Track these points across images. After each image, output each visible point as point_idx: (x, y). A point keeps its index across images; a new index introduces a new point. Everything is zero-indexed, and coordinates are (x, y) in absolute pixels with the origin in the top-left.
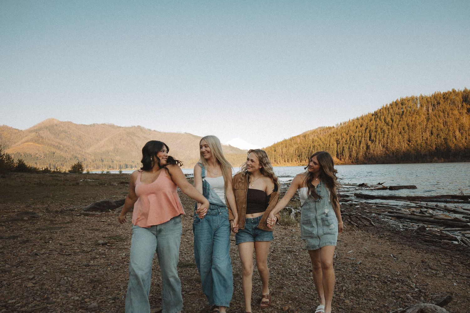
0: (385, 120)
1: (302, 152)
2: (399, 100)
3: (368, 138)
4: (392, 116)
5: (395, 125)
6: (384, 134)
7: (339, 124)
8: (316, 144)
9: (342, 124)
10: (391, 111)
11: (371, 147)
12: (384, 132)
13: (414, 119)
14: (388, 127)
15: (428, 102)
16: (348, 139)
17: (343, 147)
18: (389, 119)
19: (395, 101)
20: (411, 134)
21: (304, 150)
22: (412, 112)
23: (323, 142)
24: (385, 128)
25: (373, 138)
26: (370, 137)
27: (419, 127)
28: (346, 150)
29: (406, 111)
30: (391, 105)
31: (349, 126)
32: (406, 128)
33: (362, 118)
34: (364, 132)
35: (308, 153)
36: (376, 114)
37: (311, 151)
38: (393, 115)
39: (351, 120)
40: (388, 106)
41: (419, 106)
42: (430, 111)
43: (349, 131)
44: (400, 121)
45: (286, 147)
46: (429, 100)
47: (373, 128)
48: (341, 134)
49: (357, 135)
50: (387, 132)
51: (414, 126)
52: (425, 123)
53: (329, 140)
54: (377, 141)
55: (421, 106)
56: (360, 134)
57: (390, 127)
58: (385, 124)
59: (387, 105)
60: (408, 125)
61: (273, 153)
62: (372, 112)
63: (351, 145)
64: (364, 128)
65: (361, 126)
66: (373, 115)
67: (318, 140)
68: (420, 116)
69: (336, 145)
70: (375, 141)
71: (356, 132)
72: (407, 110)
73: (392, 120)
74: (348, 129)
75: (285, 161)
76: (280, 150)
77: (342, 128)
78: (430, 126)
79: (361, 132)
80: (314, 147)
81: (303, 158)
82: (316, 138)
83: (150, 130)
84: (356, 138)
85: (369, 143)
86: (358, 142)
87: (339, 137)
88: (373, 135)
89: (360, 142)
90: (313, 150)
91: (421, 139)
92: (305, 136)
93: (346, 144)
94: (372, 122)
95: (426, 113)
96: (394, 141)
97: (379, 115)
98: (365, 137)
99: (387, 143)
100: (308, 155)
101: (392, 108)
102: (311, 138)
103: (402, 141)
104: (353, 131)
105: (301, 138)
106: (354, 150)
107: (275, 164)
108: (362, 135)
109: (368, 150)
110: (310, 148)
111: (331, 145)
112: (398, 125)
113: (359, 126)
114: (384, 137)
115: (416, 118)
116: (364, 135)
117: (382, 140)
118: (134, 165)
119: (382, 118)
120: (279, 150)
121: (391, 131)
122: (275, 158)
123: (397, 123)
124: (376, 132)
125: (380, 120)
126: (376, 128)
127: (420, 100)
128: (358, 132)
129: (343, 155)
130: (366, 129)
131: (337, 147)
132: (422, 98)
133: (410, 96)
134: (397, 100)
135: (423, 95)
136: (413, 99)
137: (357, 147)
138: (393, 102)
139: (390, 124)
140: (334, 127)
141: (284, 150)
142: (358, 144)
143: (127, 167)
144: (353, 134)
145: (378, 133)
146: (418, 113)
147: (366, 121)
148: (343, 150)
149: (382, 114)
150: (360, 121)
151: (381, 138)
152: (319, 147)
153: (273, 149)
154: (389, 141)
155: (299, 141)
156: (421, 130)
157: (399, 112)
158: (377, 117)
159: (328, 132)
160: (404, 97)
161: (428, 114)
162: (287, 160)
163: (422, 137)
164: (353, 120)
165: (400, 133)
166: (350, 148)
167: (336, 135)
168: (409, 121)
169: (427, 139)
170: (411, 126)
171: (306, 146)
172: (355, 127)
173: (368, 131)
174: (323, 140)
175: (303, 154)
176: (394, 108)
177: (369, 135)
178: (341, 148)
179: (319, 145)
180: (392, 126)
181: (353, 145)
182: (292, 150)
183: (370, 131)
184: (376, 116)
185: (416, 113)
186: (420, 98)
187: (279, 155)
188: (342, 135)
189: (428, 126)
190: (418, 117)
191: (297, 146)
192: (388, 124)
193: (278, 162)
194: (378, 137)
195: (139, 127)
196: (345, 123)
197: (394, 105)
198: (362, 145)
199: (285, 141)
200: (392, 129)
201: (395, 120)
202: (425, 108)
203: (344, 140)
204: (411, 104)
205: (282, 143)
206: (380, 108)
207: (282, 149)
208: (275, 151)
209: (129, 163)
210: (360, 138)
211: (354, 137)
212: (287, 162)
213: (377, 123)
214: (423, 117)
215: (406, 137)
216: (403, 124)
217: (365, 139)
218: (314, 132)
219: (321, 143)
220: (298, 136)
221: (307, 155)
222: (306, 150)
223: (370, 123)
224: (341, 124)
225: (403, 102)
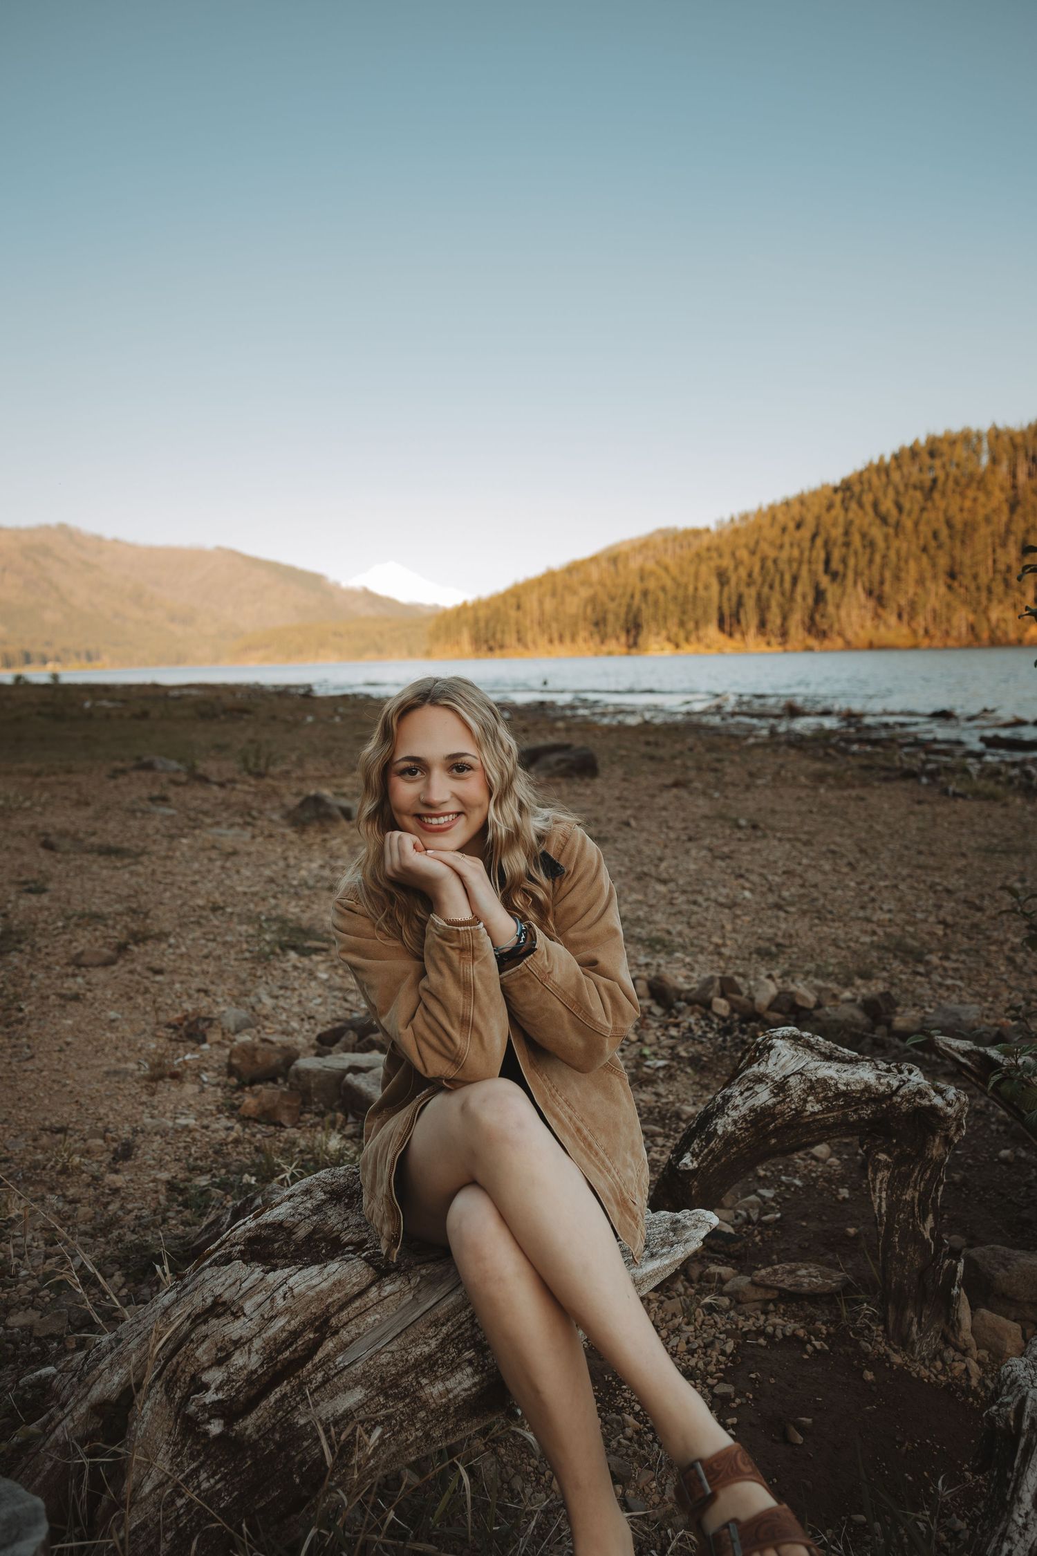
0: (875, 505)
1: (605, 612)
2: (923, 441)
3: (820, 567)
4: (897, 493)
5: (908, 524)
6: (872, 554)
7: (727, 518)
8: (652, 584)
9: (737, 517)
10: (896, 476)
11: (829, 596)
12: (871, 545)
13: (968, 504)
14: (885, 529)
15: (1015, 447)
16: (757, 569)
17: (740, 597)
18: (887, 505)
19: (908, 443)
20: (957, 553)
21: (612, 606)
22: (963, 481)
23: (674, 579)
24: (877, 533)
25: (836, 565)
26: (827, 562)
27: (984, 530)
28: (750, 603)
29: (942, 476)
30: (896, 457)
31: (760, 528)
32: (944, 532)
33: (802, 500)
34: (807, 544)
35: (627, 613)
36: (846, 487)
37: (634, 608)
38: (902, 488)
39: (765, 508)
40: (887, 459)
41: (985, 460)
42: (1022, 477)
43: (757, 543)
44: (923, 509)
45: (554, 594)
46: (1019, 440)
47: (837, 533)
48: (733, 554)
49: (784, 555)
50: (881, 544)
51: (970, 528)
52: (1004, 518)
53: (692, 570)
54: (850, 575)
55: (994, 461)
56: (796, 553)
57: (891, 531)
58: (878, 522)
59: (882, 458)
60: (949, 524)
61: (513, 613)
62: (835, 479)
63: (766, 590)
64: (806, 533)
65: (799, 526)
66: (836, 490)
67: (661, 572)
68: (988, 494)
69: (715, 587)
70: (844, 576)
71: (781, 547)
72: (947, 475)
73: (900, 508)
74: (756, 536)
75: (551, 641)
76: (535, 604)
77: (736, 531)
78: (1019, 526)
79: (799, 546)
80: (645, 594)
81: (609, 629)
82: (650, 565)
83: (99, 539)
84: (783, 566)
85: (825, 581)
86: (788, 578)
87: (727, 562)
88: (836, 554)
89: (795, 580)
90: (643, 606)
91: (991, 570)
92: (614, 558)
93: (749, 585)
94: (834, 512)
95: (1008, 484)
96: (903, 575)
97: (857, 489)
98: (810, 562)
99: (882, 583)
100: (626, 621)
101: (899, 467)
102: (635, 564)
103: (928, 575)
104: (772, 544)
105: (604, 564)
106: (774, 604)
107: (520, 649)
108: (802, 553)
109: (821, 605)
110: (632, 596)
111: (700, 586)
112: (916, 524)
113: (791, 525)
114: (871, 561)
115: (975, 500)
116: (806, 554)
117: (866, 572)
118: (50, 653)
119: (868, 499)
120: (531, 603)
121: (895, 543)
122: (518, 632)
123: (915, 515)
124: (847, 545)
125: (861, 505)
126: (847, 533)
127: (989, 443)
128: (787, 546)
129: (739, 621)
130: (814, 537)
131: (721, 592)
132: (996, 434)
133: (956, 427)
134: (916, 442)
135: (1000, 425)
136: (966, 438)
137: (783, 594)
138: (902, 450)
139: (892, 520)
140: (708, 530)
141: (549, 605)
142: (787, 585)
143: (27, 659)
144: (772, 553)
145: (851, 551)
146: (981, 483)
147: (816, 510)
148: (740, 603)
149: (866, 487)
150: (796, 510)
151: (863, 561)
152: (661, 595)
153: (512, 601)
154: (888, 575)
155: (595, 574)
156: (989, 541)
157: (921, 482)
158: (852, 497)
159: (690, 545)
160: (939, 432)
161: (1014, 487)
162: (556, 636)
163: (995, 561)
164: (772, 508)
165: (925, 549)
166: (764, 596)
167: (714, 555)
168: (953, 511)
169: (1009, 569)
170: (959, 526)
171: (620, 591)
172: (776, 531)
173: (819, 542)
174: (674, 570)
175: (611, 617)
176: (905, 470)
177: (822, 555)
178: (734, 599)
179: (663, 589)
180: (898, 526)
181: (771, 587)
182: (573, 605)
183: (826, 543)
184: (848, 494)
185: (974, 485)
186: (989, 434)
187: (532, 621)
188: (738, 554)
189: (1014, 527)
190: (982, 498)
191: (590, 592)
192: (884, 520)
193: (530, 645)
194: (852, 562)
195: (63, 528)
196: (745, 517)
197: (906, 459)
198: (800, 589)
199: (550, 575)
200: (897, 535)
201: (907, 506)
202: (1004, 468)
203: (743, 572)
204: (961, 452)
205: (539, 582)
206: (860, 466)
207: (541, 602)
208: (519, 607)
209: (37, 649)
210: (795, 565)
211: (775, 561)
212: (556, 642)
213: (851, 515)
214: (999, 497)
215: (943, 561)
216: (934, 518)
217: (810, 571)
218: (644, 545)
219: (669, 583)
220: (594, 560)
221: (622, 621)
222: (620, 605)
223: (827, 518)
224: (732, 520)
225: (933, 449)
